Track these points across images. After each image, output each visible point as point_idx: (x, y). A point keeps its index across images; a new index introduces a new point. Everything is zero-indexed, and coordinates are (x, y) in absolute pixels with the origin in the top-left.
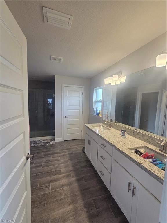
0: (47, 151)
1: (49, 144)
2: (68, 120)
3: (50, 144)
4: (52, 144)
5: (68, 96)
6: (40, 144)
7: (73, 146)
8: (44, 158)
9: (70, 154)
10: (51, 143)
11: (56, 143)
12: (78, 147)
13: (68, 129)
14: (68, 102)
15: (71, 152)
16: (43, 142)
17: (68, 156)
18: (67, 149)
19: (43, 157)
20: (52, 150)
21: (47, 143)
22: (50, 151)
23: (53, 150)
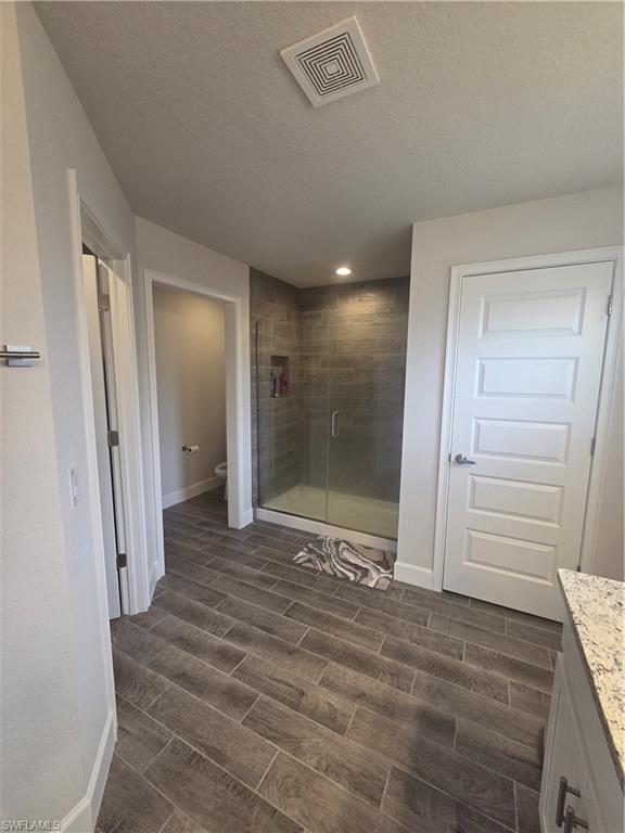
0: (328, 620)
1: (362, 577)
2: (474, 482)
3: (363, 582)
4: (372, 584)
5: (485, 329)
6: (326, 566)
7: (481, 658)
8: (288, 661)
9: (428, 720)
10: (375, 579)
11: (394, 587)
12: (511, 692)
13: (474, 534)
14: (483, 368)
15: (441, 709)
16: (346, 555)
17: (409, 728)
18: (433, 667)
19: (291, 653)
20: (350, 628)
21: (357, 567)
22: (339, 624)
23: (358, 625)
